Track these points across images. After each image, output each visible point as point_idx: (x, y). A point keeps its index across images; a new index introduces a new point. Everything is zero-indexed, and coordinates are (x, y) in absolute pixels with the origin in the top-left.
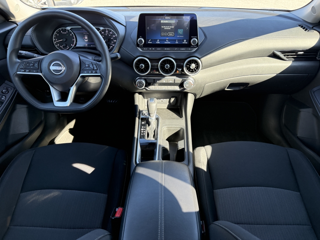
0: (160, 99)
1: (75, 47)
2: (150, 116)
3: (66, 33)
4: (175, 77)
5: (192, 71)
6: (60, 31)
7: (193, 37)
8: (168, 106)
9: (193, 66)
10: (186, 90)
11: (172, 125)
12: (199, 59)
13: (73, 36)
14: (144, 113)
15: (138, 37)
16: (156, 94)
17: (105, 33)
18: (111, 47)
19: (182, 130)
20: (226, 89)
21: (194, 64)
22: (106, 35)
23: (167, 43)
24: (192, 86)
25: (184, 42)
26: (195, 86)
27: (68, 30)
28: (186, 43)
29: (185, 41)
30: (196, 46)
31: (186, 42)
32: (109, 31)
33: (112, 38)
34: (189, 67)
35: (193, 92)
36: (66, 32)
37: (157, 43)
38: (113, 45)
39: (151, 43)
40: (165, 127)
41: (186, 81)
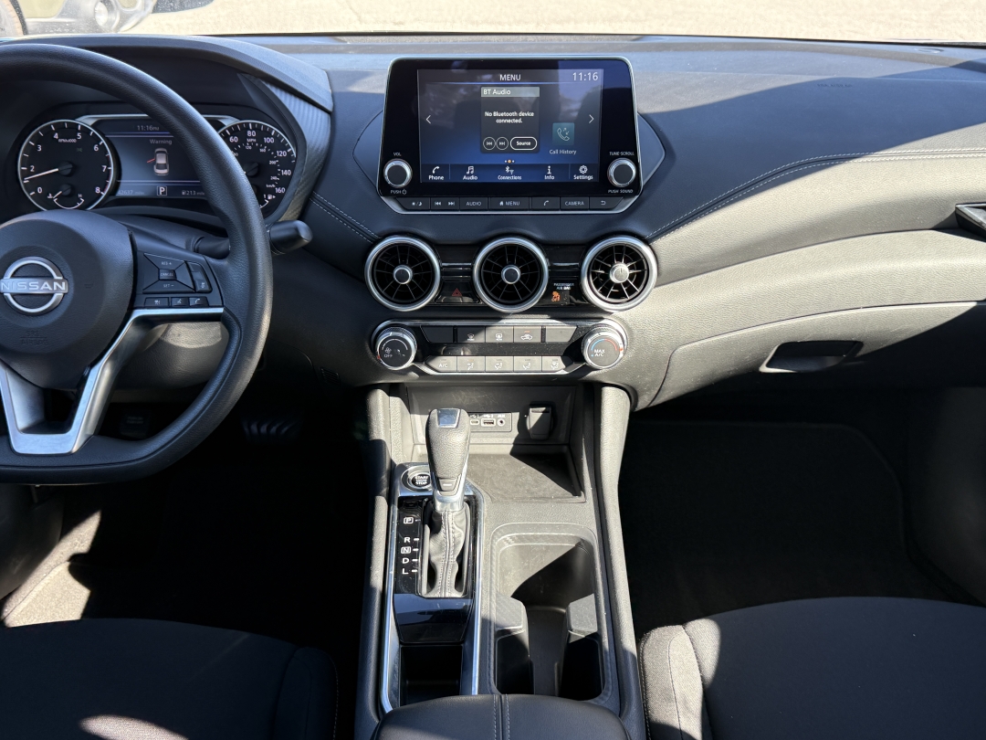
0: (481, 413)
1: (112, 198)
2: (441, 490)
3: (74, 141)
4: (543, 320)
5: (619, 293)
6: (48, 131)
7: (617, 154)
8: (515, 444)
9: (621, 272)
10: (592, 374)
11: (539, 527)
12: (647, 242)
13: (106, 152)
14: (411, 476)
15: (386, 157)
16: (463, 393)
17: (243, 138)
18: (269, 198)
19: (582, 550)
20: (764, 369)
21: (626, 262)
22: (250, 148)
23: (508, 178)
24: (621, 355)
25: (579, 174)
26: (630, 354)
27: (85, 131)
28: (590, 178)
29: (583, 169)
30: (630, 191)
31: (586, 174)
32: (263, 133)
33: (274, 162)
34: (606, 277)
35: (626, 380)
36: (76, 137)
37: (465, 177)
38: (278, 190)
39: (442, 178)
40: (508, 539)
41: (591, 334)
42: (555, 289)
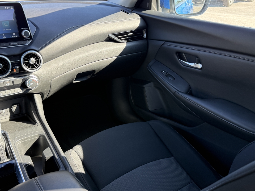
4: (12, 78)
5: (33, 67)
7: (23, 29)
8: (10, 117)
9: (33, 61)
10: (30, 91)
11: (27, 135)
12: (38, 51)
19: (41, 138)
20: (74, 82)
21: (33, 58)
24: (38, 84)
25: (13, 35)
26: (40, 83)
28: (17, 36)
31: (15, 35)
34: (28, 63)
35: (40, 91)
40: (19, 141)
41: (27, 80)
42: (14, 68)
